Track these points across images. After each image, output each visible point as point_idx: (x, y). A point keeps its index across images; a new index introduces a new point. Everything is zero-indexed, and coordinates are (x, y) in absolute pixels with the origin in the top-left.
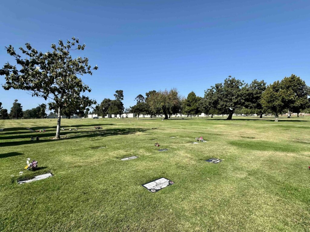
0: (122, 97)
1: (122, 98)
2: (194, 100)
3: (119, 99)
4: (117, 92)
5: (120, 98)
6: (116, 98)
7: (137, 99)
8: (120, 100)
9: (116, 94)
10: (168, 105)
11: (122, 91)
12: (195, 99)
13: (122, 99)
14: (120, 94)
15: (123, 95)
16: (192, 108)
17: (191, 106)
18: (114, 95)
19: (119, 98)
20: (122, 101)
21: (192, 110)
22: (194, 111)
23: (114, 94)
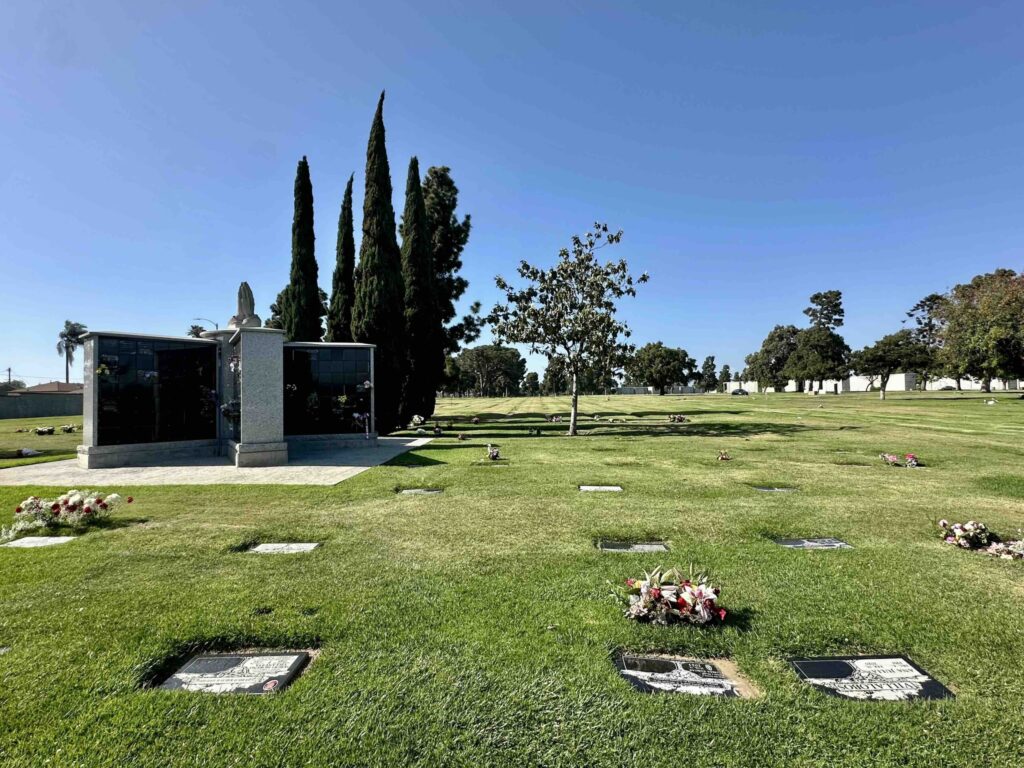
0: (837, 317)
1: (836, 320)
3: (824, 324)
4: (816, 298)
5: (829, 319)
6: (811, 321)
7: (919, 313)
8: (831, 326)
9: (814, 306)
11: (838, 294)
13: (839, 322)
14: (830, 305)
15: (841, 307)
18: (806, 312)
19: (823, 320)
20: (838, 331)
23: (805, 308)
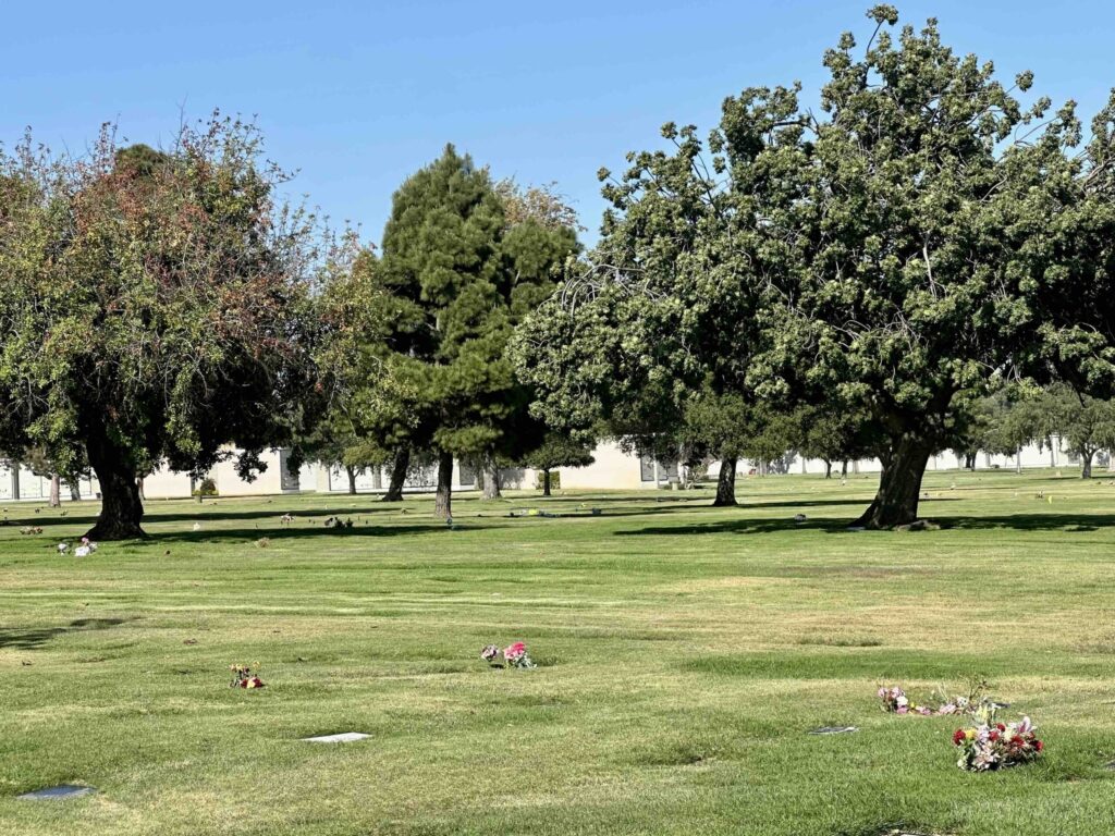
2: (475, 269)
10: (147, 349)
12: (485, 253)
16: (455, 371)
17: (445, 348)
21: (457, 409)
22: (475, 418)
